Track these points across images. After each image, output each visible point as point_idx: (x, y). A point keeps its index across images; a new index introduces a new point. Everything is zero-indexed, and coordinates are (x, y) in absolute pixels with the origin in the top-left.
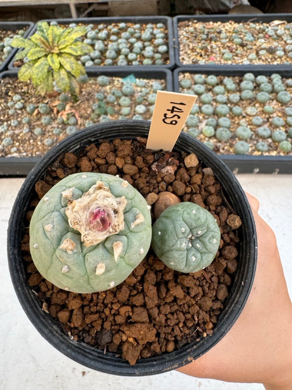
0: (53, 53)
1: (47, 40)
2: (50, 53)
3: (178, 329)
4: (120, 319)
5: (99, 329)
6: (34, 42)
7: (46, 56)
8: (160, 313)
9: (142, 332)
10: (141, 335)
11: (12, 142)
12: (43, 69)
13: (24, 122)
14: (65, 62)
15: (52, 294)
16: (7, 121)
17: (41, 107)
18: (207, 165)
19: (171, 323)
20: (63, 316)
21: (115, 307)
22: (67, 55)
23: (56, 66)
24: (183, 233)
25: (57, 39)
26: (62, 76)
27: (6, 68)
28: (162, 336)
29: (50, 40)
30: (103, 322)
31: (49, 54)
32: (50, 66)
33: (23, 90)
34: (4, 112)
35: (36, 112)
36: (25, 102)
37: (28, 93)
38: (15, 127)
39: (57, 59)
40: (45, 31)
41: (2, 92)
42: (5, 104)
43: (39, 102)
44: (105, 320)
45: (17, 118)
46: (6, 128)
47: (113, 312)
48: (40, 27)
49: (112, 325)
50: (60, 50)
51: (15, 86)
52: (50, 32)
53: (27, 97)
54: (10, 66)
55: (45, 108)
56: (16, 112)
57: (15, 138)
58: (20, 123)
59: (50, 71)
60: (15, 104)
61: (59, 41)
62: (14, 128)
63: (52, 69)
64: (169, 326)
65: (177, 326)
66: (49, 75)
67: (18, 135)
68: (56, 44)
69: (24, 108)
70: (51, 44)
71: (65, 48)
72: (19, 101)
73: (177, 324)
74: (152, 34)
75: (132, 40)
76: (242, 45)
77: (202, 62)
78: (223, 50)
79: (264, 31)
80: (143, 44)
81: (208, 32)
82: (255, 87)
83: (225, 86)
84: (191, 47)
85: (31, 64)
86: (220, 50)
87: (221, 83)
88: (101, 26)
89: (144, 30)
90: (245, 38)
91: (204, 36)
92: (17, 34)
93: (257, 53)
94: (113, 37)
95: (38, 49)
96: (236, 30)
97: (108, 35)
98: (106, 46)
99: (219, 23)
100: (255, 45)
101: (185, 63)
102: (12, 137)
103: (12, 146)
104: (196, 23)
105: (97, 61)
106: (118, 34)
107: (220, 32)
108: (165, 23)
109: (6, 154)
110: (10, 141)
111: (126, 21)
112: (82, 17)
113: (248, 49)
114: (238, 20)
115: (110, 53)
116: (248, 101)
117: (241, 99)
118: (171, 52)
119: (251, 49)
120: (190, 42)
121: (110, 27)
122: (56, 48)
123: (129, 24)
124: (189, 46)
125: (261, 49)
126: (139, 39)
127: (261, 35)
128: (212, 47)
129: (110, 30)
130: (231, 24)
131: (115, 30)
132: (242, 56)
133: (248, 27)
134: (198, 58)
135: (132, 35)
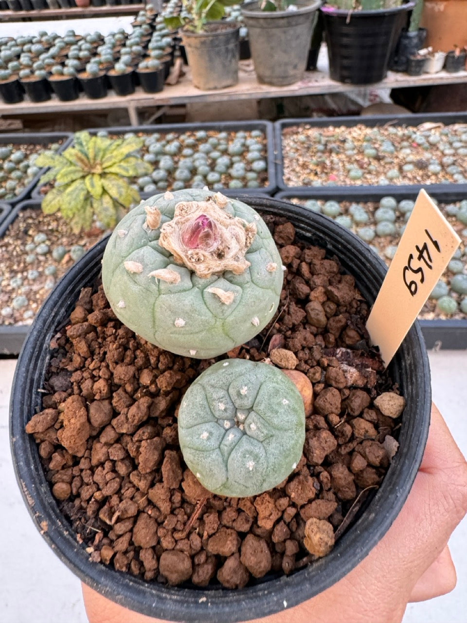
0: (93, 174)
1: (86, 155)
2: (89, 173)
6: (68, 160)
7: (83, 177)
11: (26, 303)
12: (78, 195)
13: (47, 272)
14: (110, 186)
16: (22, 272)
17: (74, 251)
22: (113, 177)
23: (97, 191)
25: (101, 154)
26: (105, 205)
27: (28, 196)
29: (91, 155)
31: (87, 175)
32: (88, 192)
33: (50, 228)
34: (19, 258)
35: (66, 258)
36: (53, 244)
37: (57, 231)
38: (34, 280)
39: (98, 182)
40: (84, 143)
41: (20, 231)
42: (22, 247)
43: (72, 244)
45: (38, 268)
46: (19, 282)
48: (78, 138)
50: (104, 169)
51: (40, 222)
52: (91, 144)
53: (56, 236)
54: (34, 194)
55: (79, 253)
56: (38, 259)
57: (32, 297)
58: (41, 274)
59: (89, 198)
60: (36, 247)
61: (103, 157)
62: (31, 282)
63: (92, 196)
66: (87, 205)
67: (36, 293)
68: (98, 161)
69: (50, 252)
70: (92, 161)
71: (111, 166)
72: (44, 242)
74: (244, 145)
75: (215, 154)
76: (378, 158)
77: (317, 182)
78: (348, 166)
79: (409, 137)
80: (231, 160)
81: (327, 141)
82: (398, 218)
83: (352, 216)
84: (301, 162)
85: (61, 189)
86: (344, 166)
87: (346, 212)
88: (170, 136)
89: (232, 140)
90: (382, 148)
91: (321, 147)
92: (50, 149)
93: (401, 169)
94: (187, 151)
95: (72, 168)
96: (367, 138)
97: (180, 149)
98: (176, 163)
99: (343, 128)
100: (397, 157)
101: (291, 184)
102: (27, 296)
103: (27, 310)
104: (308, 129)
105: (161, 184)
106: (194, 147)
107: (344, 141)
108: (263, 130)
109: (16, 321)
110: (24, 301)
111: (206, 129)
112: (147, 124)
113: (386, 163)
114: (370, 124)
115: (182, 172)
116: (389, 238)
117: (377, 235)
118: (271, 170)
119: (391, 163)
120: (300, 155)
121: (182, 137)
122: (99, 167)
123: (211, 133)
124: (298, 160)
125: (407, 163)
126: (225, 152)
127: (405, 144)
128: (332, 162)
129: (183, 141)
130: (360, 129)
131: (191, 140)
132: (378, 174)
133: (386, 133)
134: (312, 177)
135: (215, 147)
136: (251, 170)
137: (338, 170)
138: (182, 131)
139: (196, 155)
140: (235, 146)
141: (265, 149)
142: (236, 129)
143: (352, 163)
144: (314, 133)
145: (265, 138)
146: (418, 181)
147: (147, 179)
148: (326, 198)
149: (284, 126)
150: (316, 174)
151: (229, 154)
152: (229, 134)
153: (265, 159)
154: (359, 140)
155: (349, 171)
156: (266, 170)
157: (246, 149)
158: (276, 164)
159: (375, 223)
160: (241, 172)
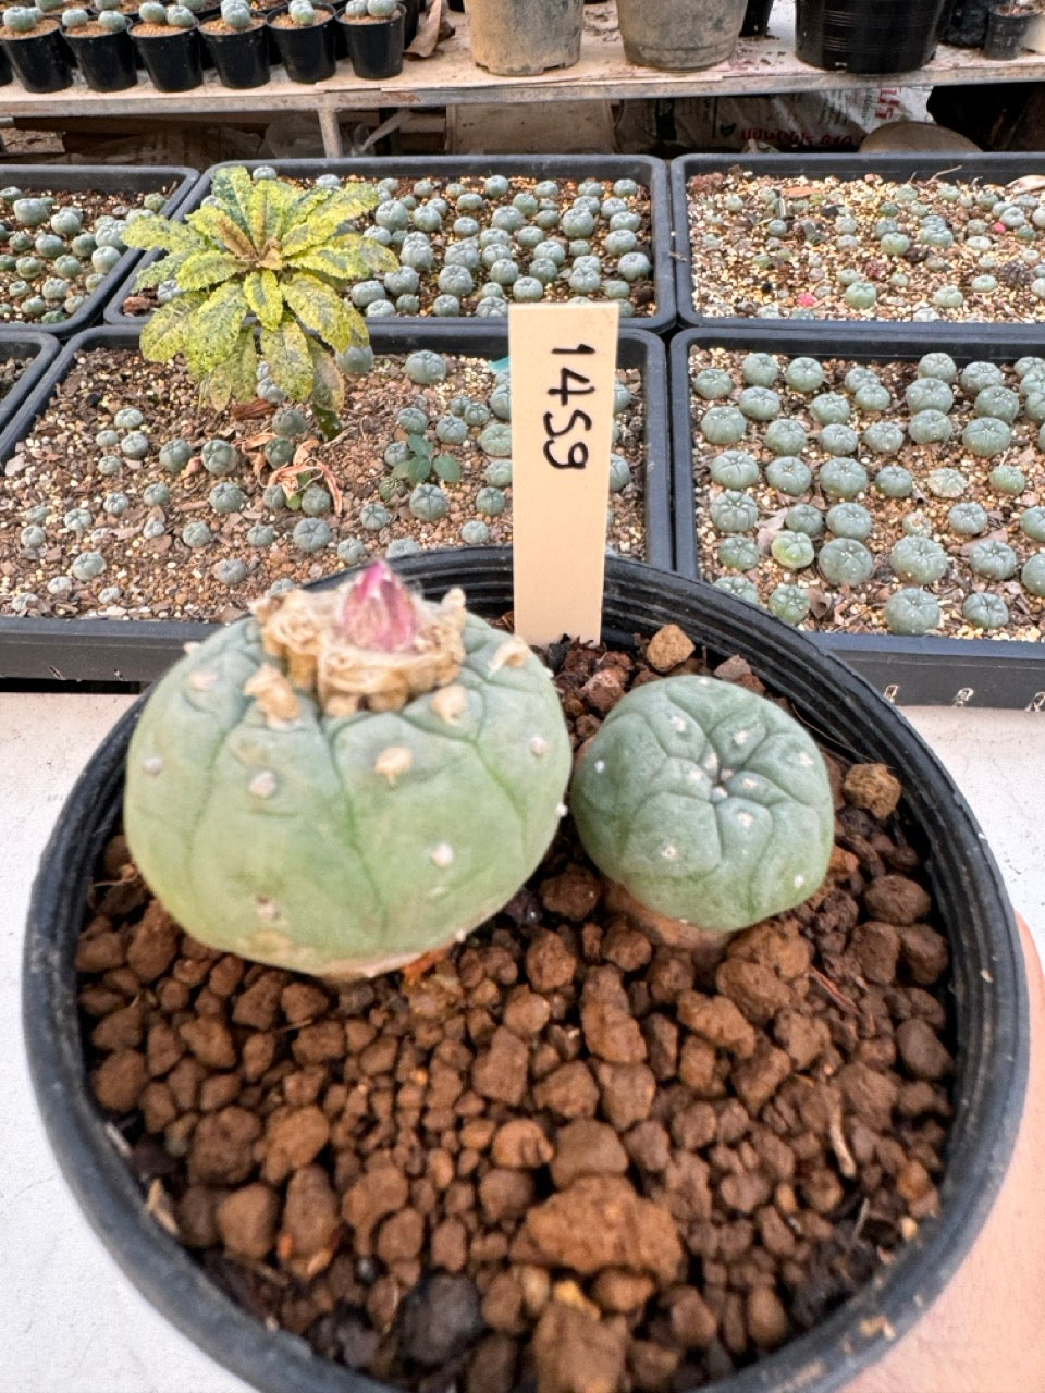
0: (261, 270)
1: (243, 224)
2: (252, 269)
3: (777, 1221)
4: (501, 1188)
5: (411, 1275)
6: (201, 233)
7: (238, 278)
8: (674, 1145)
9: (613, 1212)
10: (610, 1226)
11: (104, 567)
12: (227, 322)
13: (148, 499)
14: (302, 300)
15: (191, 1135)
16: (91, 495)
17: (210, 451)
18: (726, 653)
19: (739, 1193)
20: (244, 1213)
21: (476, 1136)
22: (310, 278)
23: (270, 313)
24: (684, 736)
25: (279, 222)
26: (289, 347)
27: (96, 317)
28: (714, 1274)
29: (255, 225)
30: (428, 1233)
31: (248, 272)
32: (251, 314)
33: (150, 393)
34: (81, 463)
35: (192, 466)
36: (156, 431)
37: (166, 401)
38: (117, 515)
39: (274, 292)
40: (239, 196)
41: (80, 398)
42: (87, 438)
43: (201, 435)
44: (433, 1221)
45: (127, 487)
46: (85, 519)
47: (469, 1161)
48: (223, 183)
49: (469, 1239)
50: (287, 258)
51: (125, 378)
52: (255, 199)
53: (163, 414)
54: (110, 312)
55: (221, 456)
56: (124, 465)
57: (117, 555)
58: (134, 502)
59: (251, 329)
60: (121, 436)
61: (283, 231)
62: (112, 520)
63: (258, 323)
64: (733, 1216)
65: (771, 1212)
66: (244, 344)
67: (125, 545)
68: (272, 240)
69: (151, 451)
70: (256, 239)
71: (303, 253)
72: (136, 428)
73: (771, 1200)
74: (597, 212)
75: (530, 233)
76: (913, 257)
77: (770, 310)
78: (842, 274)
79: (988, 209)
80: (567, 247)
81: (793, 210)
82: (959, 401)
83: (852, 394)
84: (731, 260)
85: (186, 303)
86: (832, 272)
87: (837, 383)
88: (423, 185)
89: (570, 200)
90: (922, 233)
91: (779, 225)
92: (141, 205)
93: (965, 285)
94: (464, 223)
95: (213, 254)
96: (887, 205)
97: (448, 216)
98: (439, 249)
99: (830, 181)
100: (957, 256)
101: (709, 312)
102: (103, 551)
103: (105, 584)
104: (750, 180)
105: (405, 300)
106: (480, 212)
107: (832, 212)
108: (642, 178)
109: (82, 610)
110: (97, 564)
111: (507, 170)
112: (360, 154)
113: (932, 270)
114: (896, 172)
115: (453, 272)
116: (936, 449)
117: (909, 441)
118: (664, 275)
119: (944, 269)
120: (728, 242)
121: (452, 188)
122: (274, 253)
123: (520, 181)
124: (724, 254)
125: (979, 271)
126: (552, 228)
127: (978, 224)
128: (803, 262)
129: (455, 198)
130: (871, 184)
131: (472, 197)
132: (911, 294)
133: (932, 196)
134: (758, 297)
135: (529, 215)
136: (615, 275)
137: (818, 282)
138: (450, 173)
139: (486, 234)
140: (577, 216)
141: (646, 225)
142: (579, 174)
143: (853, 266)
144: (763, 189)
145: (647, 197)
146: (1006, 315)
147: (373, 285)
148: (791, 349)
149: (691, 170)
150: (767, 289)
151: (562, 234)
152: (562, 186)
153: (648, 249)
154: (869, 212)
155: (845, 286)
156: (650, 275)
157: (603, 222)
158: (674, 262)
159: (905, 412)
160: (593, 279)
